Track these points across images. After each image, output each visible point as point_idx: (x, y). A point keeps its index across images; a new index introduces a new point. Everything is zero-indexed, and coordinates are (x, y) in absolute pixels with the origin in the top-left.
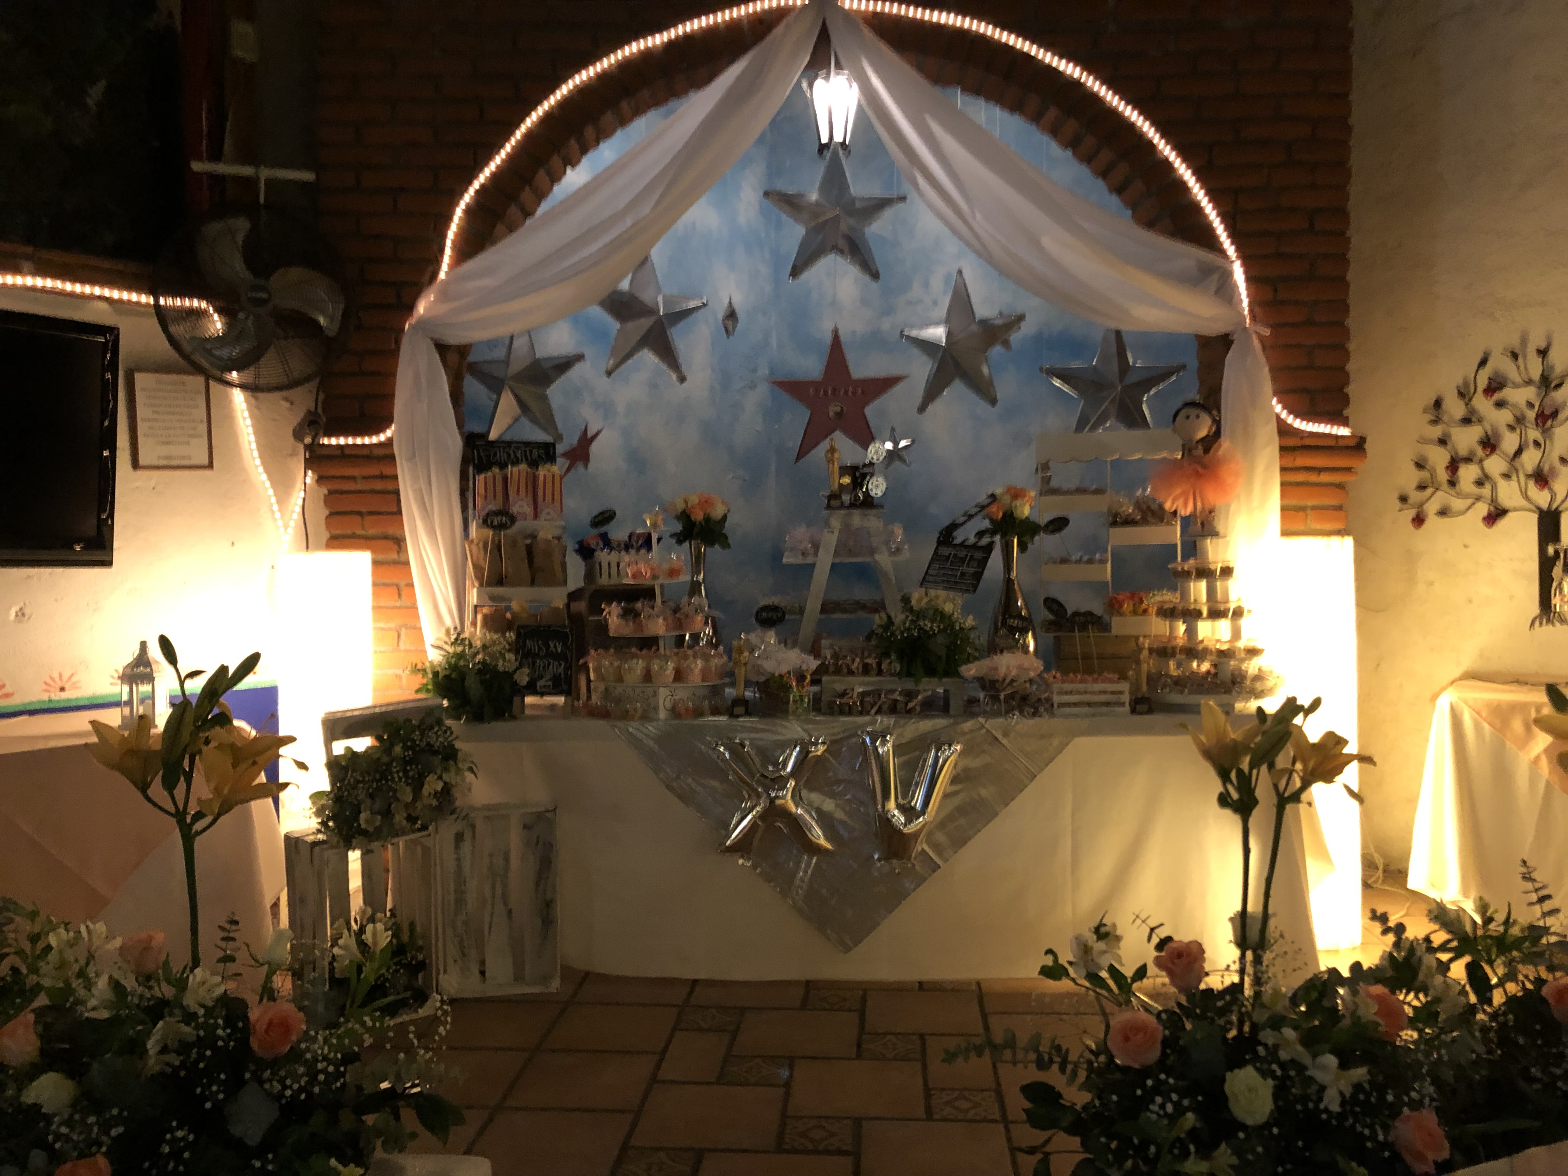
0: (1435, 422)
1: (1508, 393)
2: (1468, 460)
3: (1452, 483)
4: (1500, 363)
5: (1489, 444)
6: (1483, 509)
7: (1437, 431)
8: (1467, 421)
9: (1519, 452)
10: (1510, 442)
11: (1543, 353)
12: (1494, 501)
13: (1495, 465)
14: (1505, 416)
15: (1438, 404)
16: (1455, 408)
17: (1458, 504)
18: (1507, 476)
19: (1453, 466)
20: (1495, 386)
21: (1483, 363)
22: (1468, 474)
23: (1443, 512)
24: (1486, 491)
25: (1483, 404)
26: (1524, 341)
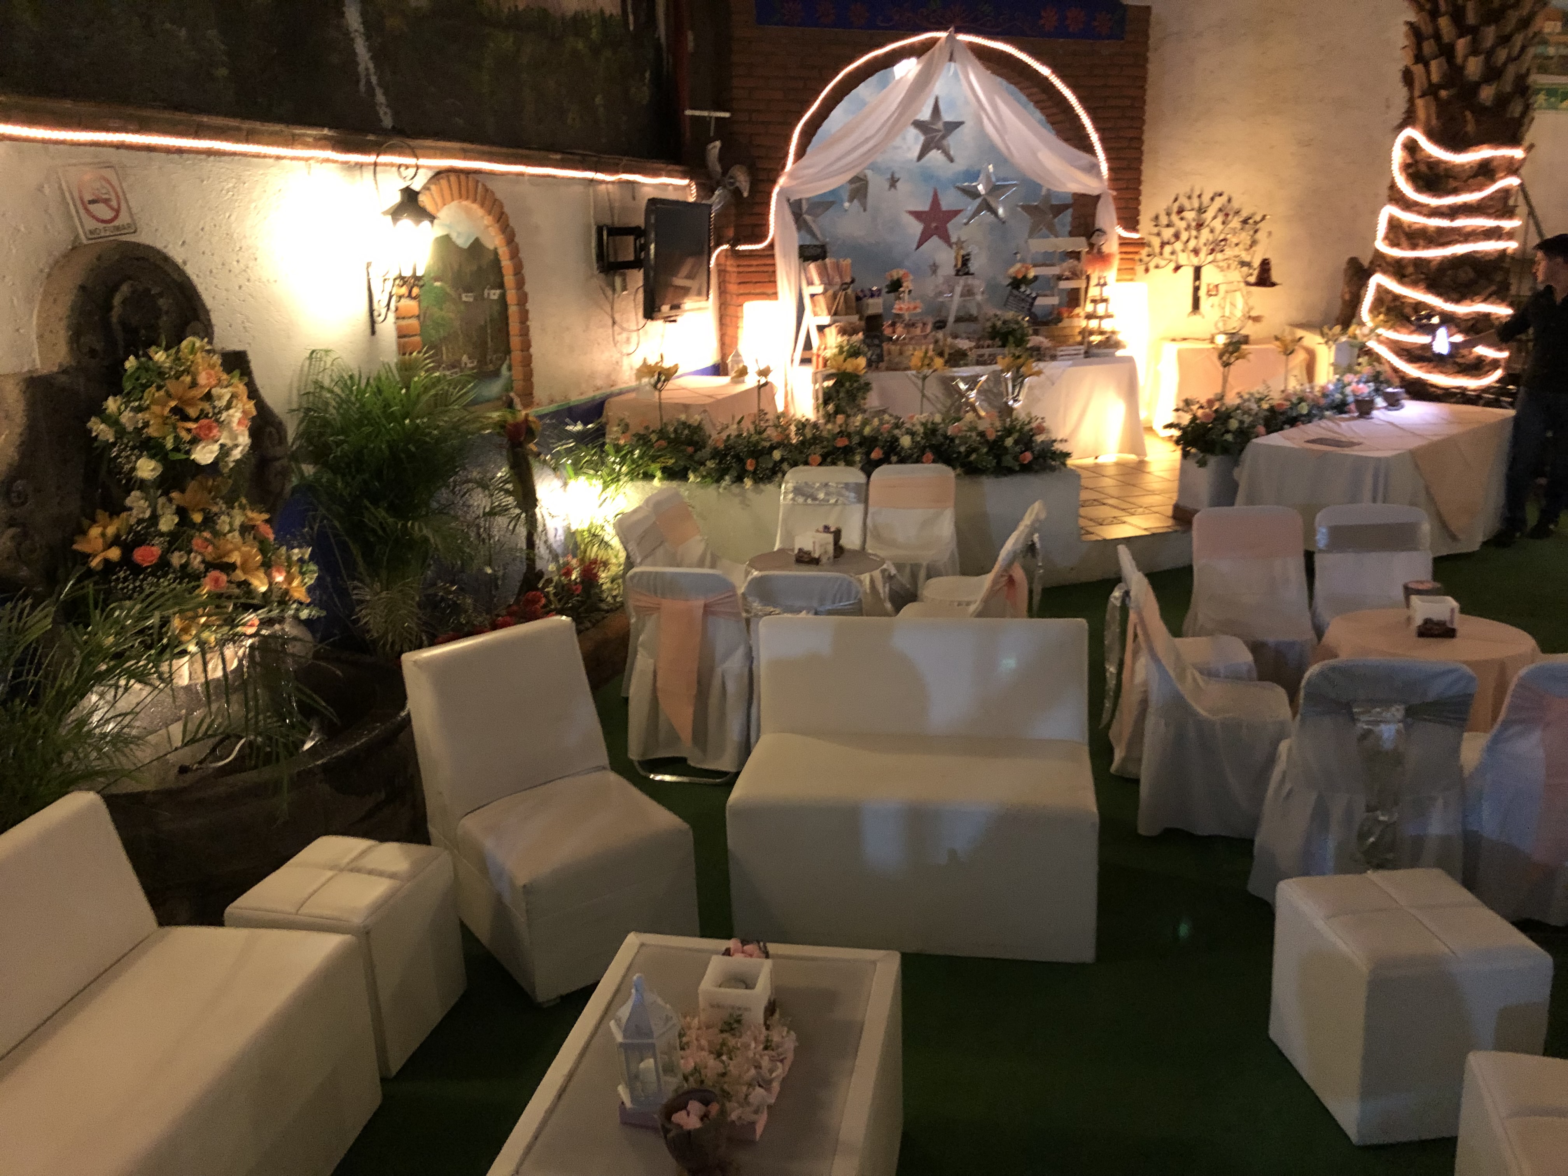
0: (1156, 226)
1: (1185, 214)
2: (1168, 243)
3: (1161, 254)
4: (1183, 201)
5: (1177, 236)
6: (1172, 265)
7: (1155, 230)
8: (1168, 226)
9: (1188, 241)
10: (1184, 236)
11: (1200, 196)
12: (1177, 262)
13: (1178, 246)
14: (1182, 225)
15: (1157, 218)
16: (1164, 220)
17: (1162, 263)
18: (1183, 251)
19: (1163, 245)
20: (1181, 211)
21: (1176, 200)
22: (1167, 249)
23: (1157, 267)
24: (1174, 257)
25: (1175, 218)
26: (1192, 190)
